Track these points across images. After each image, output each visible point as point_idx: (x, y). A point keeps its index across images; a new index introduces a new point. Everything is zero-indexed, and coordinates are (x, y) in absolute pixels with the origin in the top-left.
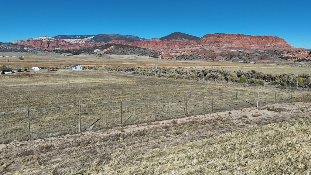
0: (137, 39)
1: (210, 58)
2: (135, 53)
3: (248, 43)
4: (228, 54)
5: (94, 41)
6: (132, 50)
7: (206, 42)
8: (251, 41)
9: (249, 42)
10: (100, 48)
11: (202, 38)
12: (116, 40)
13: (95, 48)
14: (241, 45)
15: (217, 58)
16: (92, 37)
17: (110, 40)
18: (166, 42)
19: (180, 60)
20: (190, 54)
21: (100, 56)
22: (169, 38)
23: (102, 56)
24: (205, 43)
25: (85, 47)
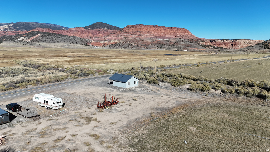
0: (59, 28)
2: (65, 41)
3: (162, 33)
5: (14, 28)
6: (62, 38)
7: (129, 31)
8: (165, 31)
9: (164, 32)
10: (24, 36)
11: (125, 28)
13: (18, 36)
14: (157, 35)
16: (11, 25)
17: (34, 28)
18: (91, 31)
20: (122, 42)
21: (30, 45)
22: (93, 27)
23: (32, 44)
24: (129, 33)
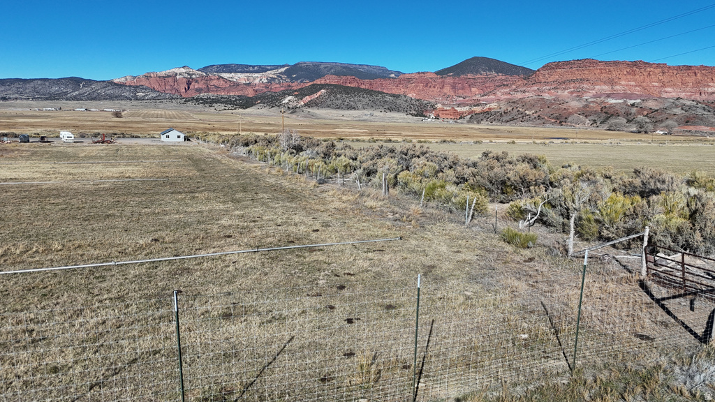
0: (383, 74)
1: (553, 118)
2: (373, 105)
3: (656, 84)
4: (599, 109)
5: (288, 77)
6: (367, 99)
7: (549, 80)
8: (665, 78)
9: (660, 81)
10: (296, 93)
11: (538, 70)
12: (334, 76)
13: (284, 94)
14: (637, 88)
15: (570, 119)
16: (283, 70)
17: (320, 76)
18: (449, 80)
19: (478, 123)
20: (504, 108)
21: (291, 113)
22: (457, 70)
23: (295, 112)
24: (546, 83)
25: (266, 90)
